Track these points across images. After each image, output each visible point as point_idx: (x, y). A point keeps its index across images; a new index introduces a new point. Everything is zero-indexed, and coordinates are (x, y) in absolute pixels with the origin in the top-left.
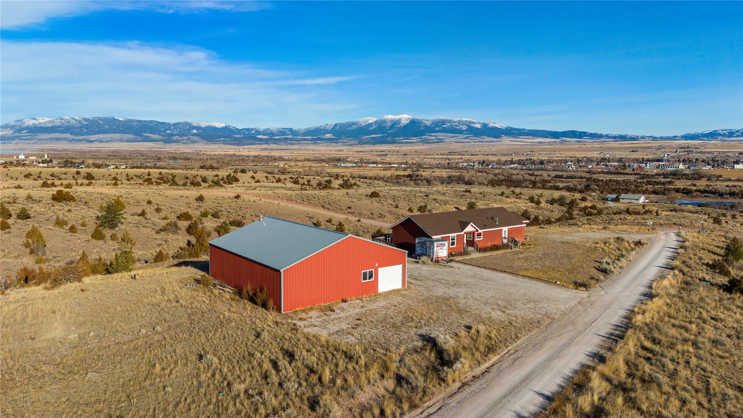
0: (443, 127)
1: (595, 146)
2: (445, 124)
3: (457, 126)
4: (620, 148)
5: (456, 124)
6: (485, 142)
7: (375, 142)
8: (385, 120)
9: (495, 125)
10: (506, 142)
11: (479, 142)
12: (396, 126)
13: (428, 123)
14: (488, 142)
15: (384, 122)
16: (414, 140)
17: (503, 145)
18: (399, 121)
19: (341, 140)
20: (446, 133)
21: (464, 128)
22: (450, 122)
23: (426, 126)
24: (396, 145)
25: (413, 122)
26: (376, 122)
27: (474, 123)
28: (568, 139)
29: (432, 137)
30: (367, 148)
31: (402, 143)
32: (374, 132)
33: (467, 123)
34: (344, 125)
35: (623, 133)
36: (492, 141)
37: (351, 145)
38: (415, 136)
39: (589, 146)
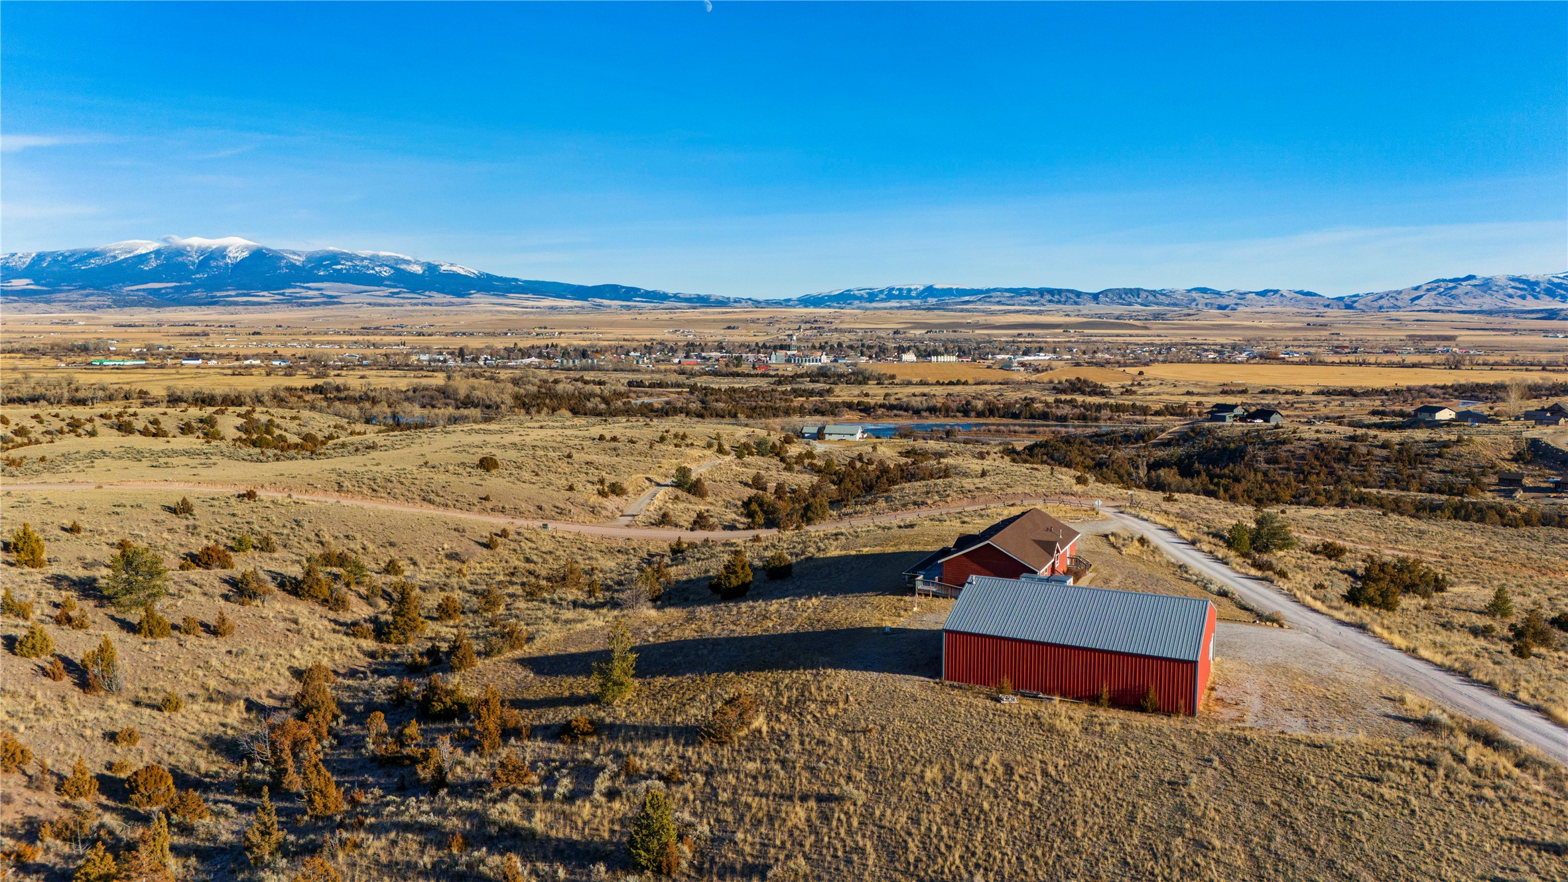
0: (335, 270)
1: (660, 317)
2: (339, 264)
3: (368, 268)
4: (706, 321)
5: (366, 263)
6: (437, 304)
7: (160, 300)
8: (184, 248)
9: (454, 269)
10: (483, 306)
11: (425, 304)
12: (213, 264)
13: (298, 260)
14: (442, 305)
15: (180, 252)
16: (266, 296)
17: (477, 312)
18: (221, 253)
19: (62, 296)
20: (344, 282)
21: (386, 272)
22: (350, 257)
23: (292, 266)
24: (219, 308)
25: (258, 256)
26: (158, 253)
27: (408, 262)
28: (606, 302)
29: (310, 291)
30: (141, 315)
31: (236, 304)
32: (154, 276)
33: (392, 263)
34: (65, 258)
35: (703, 292)
36: (452, 304)
37: (94, 308)
38: (267, 288)
39: (652, 317)
